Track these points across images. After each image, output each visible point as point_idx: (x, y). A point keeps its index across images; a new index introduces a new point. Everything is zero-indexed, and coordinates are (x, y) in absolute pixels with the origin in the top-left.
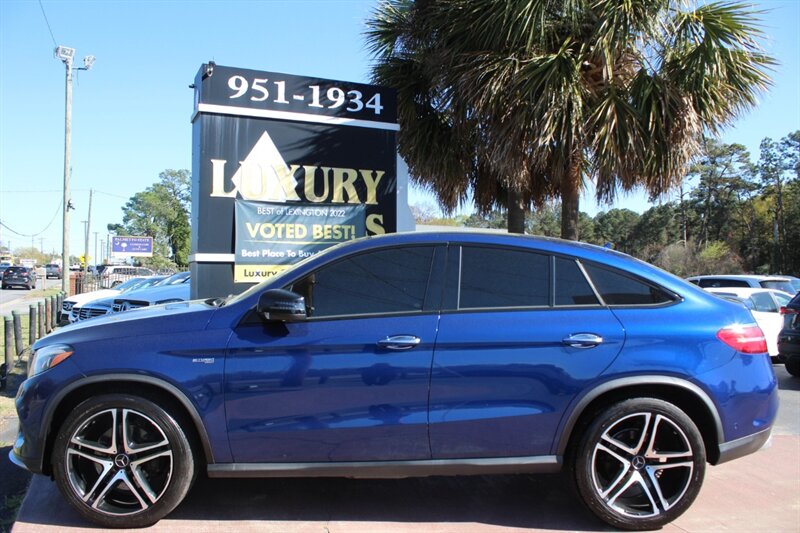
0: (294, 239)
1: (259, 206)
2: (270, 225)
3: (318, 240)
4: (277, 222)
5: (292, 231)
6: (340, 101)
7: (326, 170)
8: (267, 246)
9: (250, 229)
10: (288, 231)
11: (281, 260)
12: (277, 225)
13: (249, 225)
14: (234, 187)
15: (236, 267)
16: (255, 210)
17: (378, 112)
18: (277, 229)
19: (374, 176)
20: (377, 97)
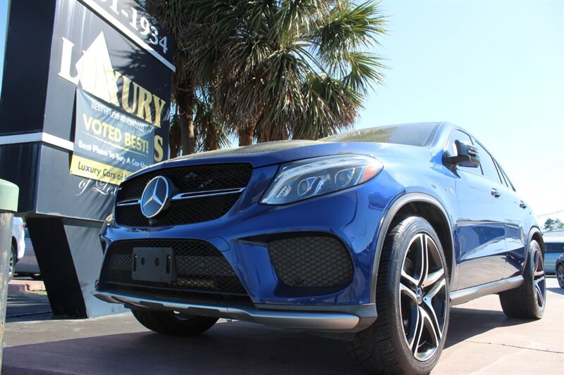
0: (114, 142)
1: (94, 101)
2: (98, 122)
3: (127, 147)
4: (104, 121)
5: (113, 133)
6: (147, 31)
7: (136, 86)
8: (96, 142)
9: (86, 122)
10: (111, 133)
11: (105, 159)
12: (104, 124)
13: (85, 116)
14: (76, 74)
15: (74, 156)
16: (90, 103)
17: (165, 52)
18: (103, 127)
19: (160, 103)
20: (165, 38)
